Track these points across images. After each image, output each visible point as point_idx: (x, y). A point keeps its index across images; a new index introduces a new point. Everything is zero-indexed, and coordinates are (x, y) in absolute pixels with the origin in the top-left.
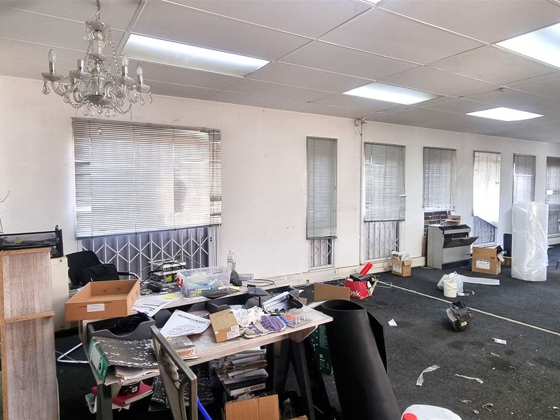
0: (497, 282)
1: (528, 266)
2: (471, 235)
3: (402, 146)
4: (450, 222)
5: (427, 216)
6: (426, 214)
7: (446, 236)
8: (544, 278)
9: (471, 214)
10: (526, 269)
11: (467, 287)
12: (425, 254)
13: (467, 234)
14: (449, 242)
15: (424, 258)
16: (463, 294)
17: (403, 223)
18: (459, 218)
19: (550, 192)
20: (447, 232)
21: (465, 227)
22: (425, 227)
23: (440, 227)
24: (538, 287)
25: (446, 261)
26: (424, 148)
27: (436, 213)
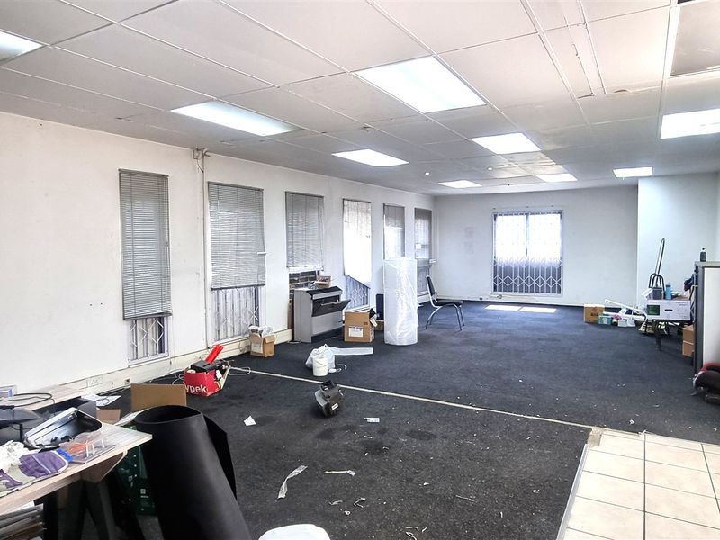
0: (370, 351)
1: (400, 329)
2: (343, 298)
3: (259, 190)
4: (320, 284)
5: (293, 278)
6: (291, 276)
7: (316, 302)
8: (415, 341)
9: (342, 273)
10: (398, 333)
11: (339, 361)
12: (291, 325)
13: (338, 297)
14: (318, 308)
15: (290, 330)
16: (335, 370)
17: (263, 288)
18: (328, 279)
19: (419, 247)
20: (316, 297)
21: (336, 289)
22: (291, 291)
23: (307, 291)
24: (409, 351)
25: (317, 331)
26: (286, 193)
27: (303, 274)
